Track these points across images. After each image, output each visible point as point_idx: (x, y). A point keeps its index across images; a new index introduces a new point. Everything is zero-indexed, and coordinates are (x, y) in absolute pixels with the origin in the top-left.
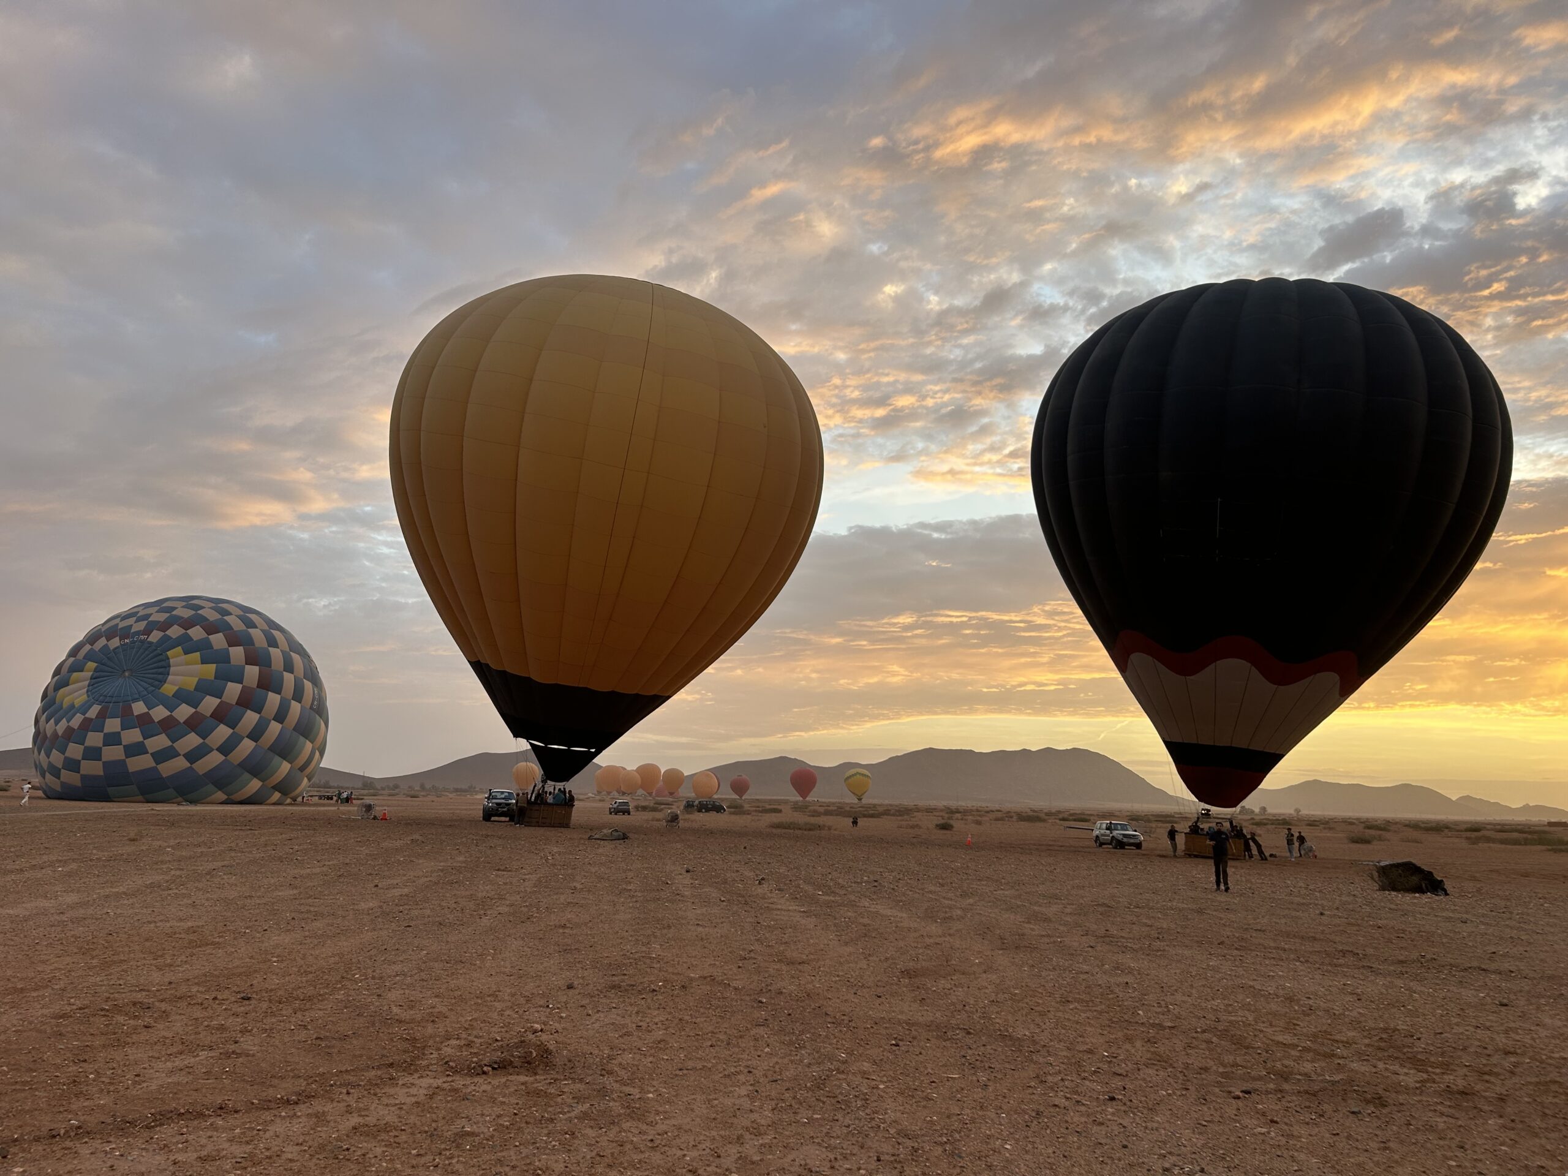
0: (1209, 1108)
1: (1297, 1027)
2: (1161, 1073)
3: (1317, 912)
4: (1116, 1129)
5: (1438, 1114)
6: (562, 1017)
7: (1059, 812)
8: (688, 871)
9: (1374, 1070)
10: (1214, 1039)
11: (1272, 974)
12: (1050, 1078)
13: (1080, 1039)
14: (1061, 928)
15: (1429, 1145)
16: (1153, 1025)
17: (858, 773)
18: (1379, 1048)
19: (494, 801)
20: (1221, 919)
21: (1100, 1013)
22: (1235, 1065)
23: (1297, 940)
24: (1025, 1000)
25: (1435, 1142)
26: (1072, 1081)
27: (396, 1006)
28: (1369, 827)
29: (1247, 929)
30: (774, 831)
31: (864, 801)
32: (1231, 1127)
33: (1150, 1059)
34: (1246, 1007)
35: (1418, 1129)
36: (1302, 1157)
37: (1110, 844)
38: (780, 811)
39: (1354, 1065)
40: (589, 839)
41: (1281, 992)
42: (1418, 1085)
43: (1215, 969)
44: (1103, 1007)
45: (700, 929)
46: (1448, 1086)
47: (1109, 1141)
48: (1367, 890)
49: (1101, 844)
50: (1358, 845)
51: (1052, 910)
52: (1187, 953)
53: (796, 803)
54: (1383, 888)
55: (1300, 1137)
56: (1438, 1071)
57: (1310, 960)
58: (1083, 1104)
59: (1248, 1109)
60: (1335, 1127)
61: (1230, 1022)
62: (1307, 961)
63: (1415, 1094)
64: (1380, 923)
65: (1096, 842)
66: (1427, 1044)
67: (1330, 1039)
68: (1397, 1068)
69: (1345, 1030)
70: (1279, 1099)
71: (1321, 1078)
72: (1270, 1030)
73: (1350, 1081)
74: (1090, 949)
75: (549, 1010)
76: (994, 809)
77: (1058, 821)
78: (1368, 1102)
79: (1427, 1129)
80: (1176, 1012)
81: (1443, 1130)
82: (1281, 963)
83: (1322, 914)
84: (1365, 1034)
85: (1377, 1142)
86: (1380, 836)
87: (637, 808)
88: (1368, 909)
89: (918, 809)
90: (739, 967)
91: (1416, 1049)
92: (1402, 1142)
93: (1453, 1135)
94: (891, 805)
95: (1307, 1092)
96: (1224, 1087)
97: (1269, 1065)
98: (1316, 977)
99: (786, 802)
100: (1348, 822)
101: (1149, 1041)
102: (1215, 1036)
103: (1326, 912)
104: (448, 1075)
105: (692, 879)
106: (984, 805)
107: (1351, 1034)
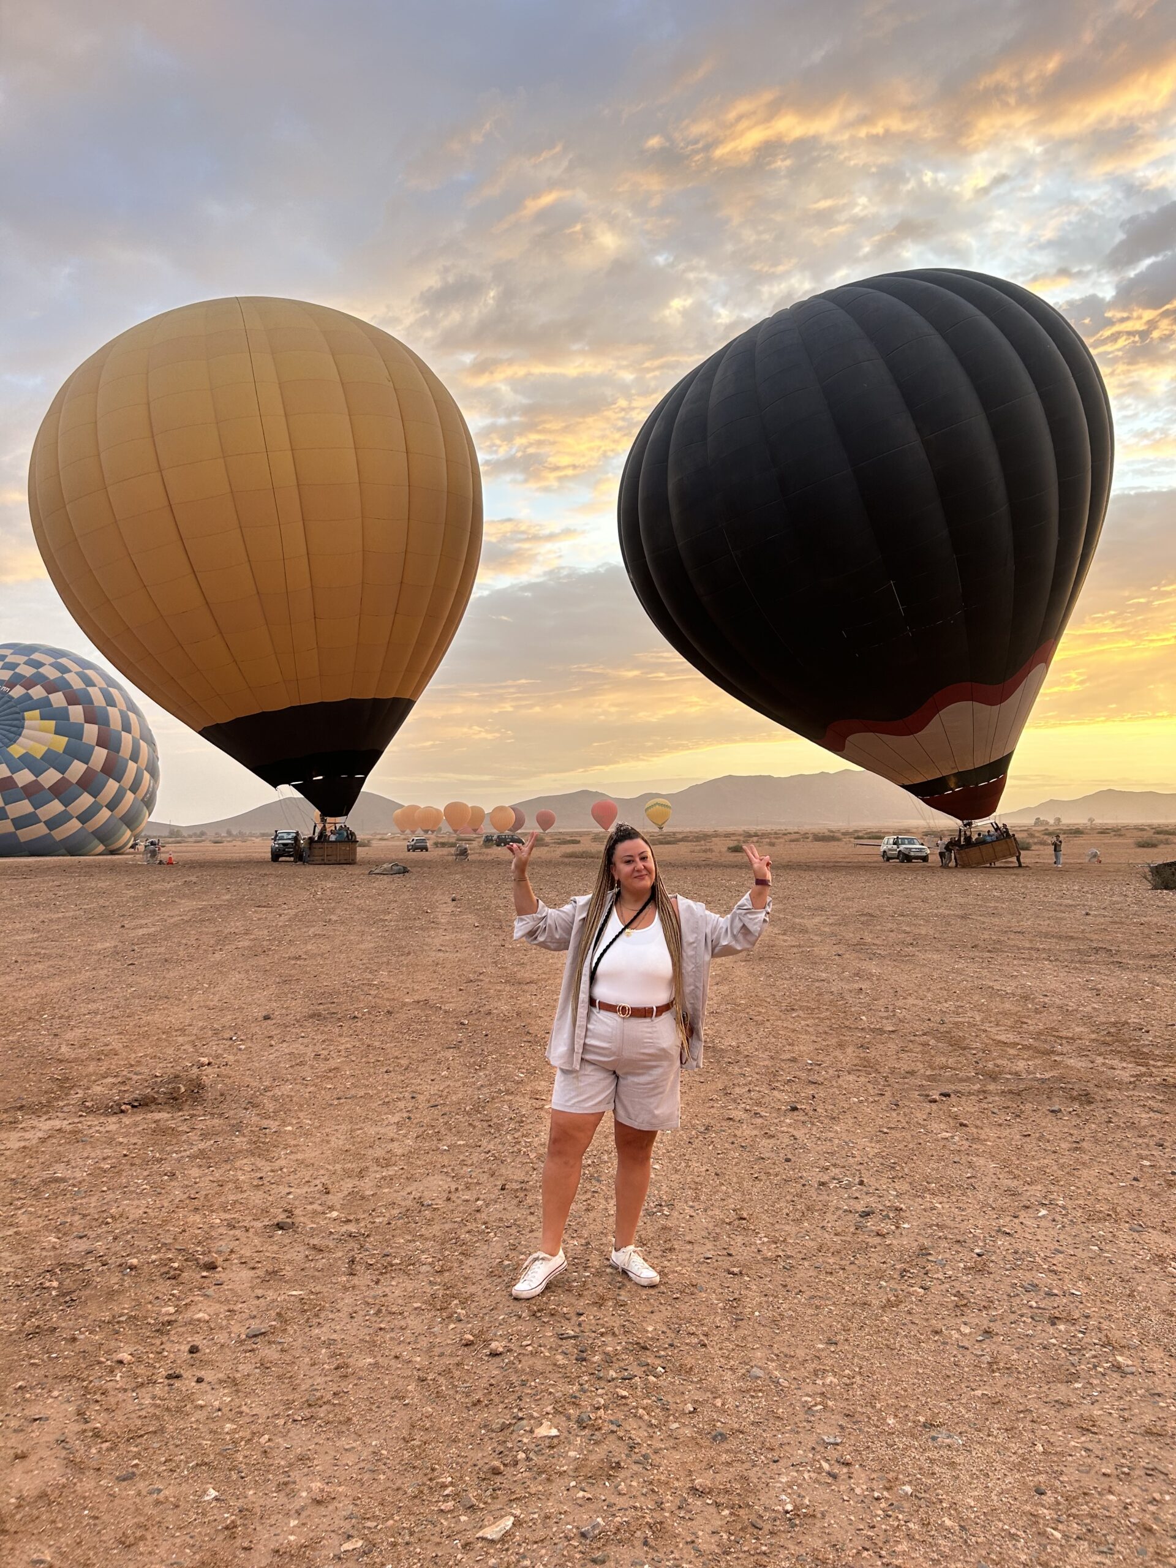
0: (898, 1114)
1: (1025, 1026)
2: (862, 1079)
3: (1084, 912)
4: (786, 1140)
5: (1147, 1109)
6: (240, 1049)
7: (856, 831)
8: (453, 900)
9: (1091, 1065)
10: (932, 1042)
11: (1015, 973)
12: (737, 1090)
13: (788, 1047)
14: (816, 938)
15: (1125, 1144)
16: (873, 1030)
17: (657, 804)
18: (1104, 1043)
19: (280, 842)
20: (984, 923)
21: (822, 1020)
22: (944, 1067)
23: (1054, 940)
24: (748, 1010)
25: (1133, 1140)
26: (759, 1092)
27: (67, 1045)
28: (1158, 833)
29: (1006, 932)
30: (566, 860)
31: (665, 830)
32: (914, 1133)
33: (855, 1065)
34: (978, 1008)
35: (1118, 1127)
36: (981, 1161)
37: (898, 858)
38: (578, 842)
39: (1071, 1062)
40: (369, 874)
41: (1019, 991)
42: (1132, 1079)
43: (959, 972)
44: (828, 1013)
45: (441, 954)
46: (1164, 1080)
47: (773, 1155)
48: (1142, 889)
49: (888, 859)
50: (1145, 849)
51: (810, 923)
52: (936, 957)
53: (597, 834)
54: (1155, 888)
55: (986, 1140)
56: (1159, 1064)
57: (1060, 959)
58: (761, 1117)
59: (941, 1112)
60: (1029, 1127)
61: (956, 1023)
62: (1057, 960)
63: (1127, 1089)
64: (1143, 920)
65: (883, 856)
66: (1155, 1037)
67: (1054, 1036)
68: (1116, 1062)
69: (1074, 1026)
70: (980, 1101)
71: (1031, 1076)
72: (994, 1030)
73: (1061, 1079)
74: (837, 957)
75: (231, 1042)
76: (792, 831)
77: (852, 840)
78: (1073, 1099)
79: (1127, 1127)
80: (901, 1016)
81: (1145, 1127)
82: (1029, 963)
83: (1087, 914)
84: (1094, 1029)
85: (1070, 1143)
86: (1167, 840)
87: (436, 844)
88: (1136, 908)
89: (716, 835)
90: (460, 990)
91: (1142, 1042)
92: (1097, 1141)
93: (1155, 1132)
94: (691, 832)
95: (1011, 1092)
96: (925, 1090)
97: (981, 1066)
98: (1061, 974)
99: (588, 834)
100: (1139, 829)
101: (862, 1046)
102: (933, 1038)
103: (1092, 913)
104: (81, 1116)
105: (455, 907)
106: (783, 828)
107: (1078, 1029)
